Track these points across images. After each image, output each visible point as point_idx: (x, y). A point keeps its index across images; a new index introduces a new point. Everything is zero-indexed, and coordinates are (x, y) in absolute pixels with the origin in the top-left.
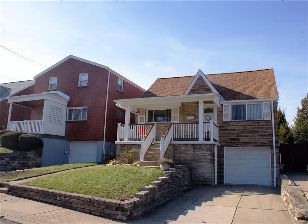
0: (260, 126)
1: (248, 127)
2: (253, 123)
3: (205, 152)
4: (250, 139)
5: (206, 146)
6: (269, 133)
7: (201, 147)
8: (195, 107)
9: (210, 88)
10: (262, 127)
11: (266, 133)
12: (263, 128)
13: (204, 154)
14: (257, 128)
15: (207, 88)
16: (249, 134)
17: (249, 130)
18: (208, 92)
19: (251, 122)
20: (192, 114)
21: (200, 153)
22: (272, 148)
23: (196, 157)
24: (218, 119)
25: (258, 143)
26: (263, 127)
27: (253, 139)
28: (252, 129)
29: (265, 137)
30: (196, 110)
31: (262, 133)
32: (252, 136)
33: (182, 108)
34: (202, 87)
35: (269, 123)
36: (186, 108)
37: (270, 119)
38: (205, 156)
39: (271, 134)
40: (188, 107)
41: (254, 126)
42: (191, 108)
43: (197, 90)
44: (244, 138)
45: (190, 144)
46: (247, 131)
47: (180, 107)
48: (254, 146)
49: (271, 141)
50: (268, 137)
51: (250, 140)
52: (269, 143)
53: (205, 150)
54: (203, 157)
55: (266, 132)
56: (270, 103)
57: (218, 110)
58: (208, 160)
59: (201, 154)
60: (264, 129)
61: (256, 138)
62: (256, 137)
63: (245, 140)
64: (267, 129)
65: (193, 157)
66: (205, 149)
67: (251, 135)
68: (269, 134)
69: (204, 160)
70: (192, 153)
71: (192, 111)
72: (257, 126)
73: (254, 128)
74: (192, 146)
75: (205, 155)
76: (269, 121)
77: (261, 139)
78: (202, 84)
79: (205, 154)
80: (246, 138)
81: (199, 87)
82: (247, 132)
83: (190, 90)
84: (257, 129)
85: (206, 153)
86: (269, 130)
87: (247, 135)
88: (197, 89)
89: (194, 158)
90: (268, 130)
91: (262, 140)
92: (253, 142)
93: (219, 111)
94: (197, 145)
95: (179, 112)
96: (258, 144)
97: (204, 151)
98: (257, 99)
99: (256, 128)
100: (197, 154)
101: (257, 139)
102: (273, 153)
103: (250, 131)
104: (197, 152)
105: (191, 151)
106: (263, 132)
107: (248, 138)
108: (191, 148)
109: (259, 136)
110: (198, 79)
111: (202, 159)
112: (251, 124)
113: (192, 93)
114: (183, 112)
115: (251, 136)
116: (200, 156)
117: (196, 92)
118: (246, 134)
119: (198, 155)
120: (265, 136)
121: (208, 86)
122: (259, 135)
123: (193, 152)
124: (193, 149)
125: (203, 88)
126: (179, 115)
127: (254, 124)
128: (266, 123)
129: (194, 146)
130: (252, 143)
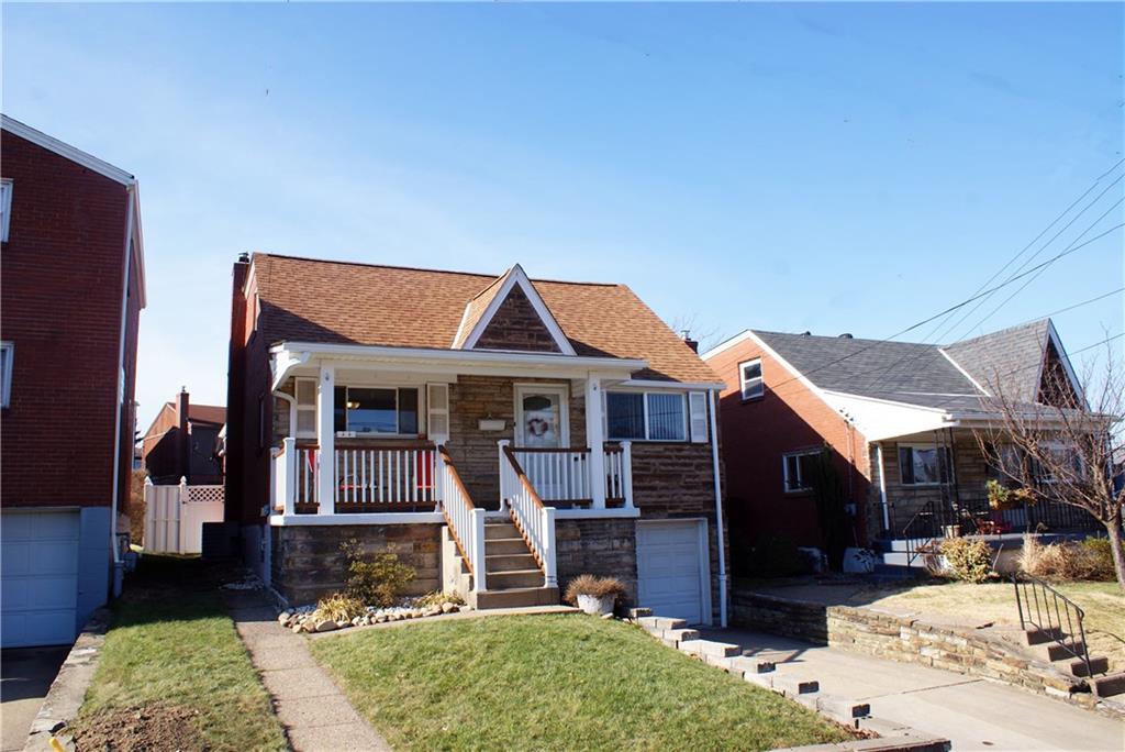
0: (682, 461)
1: (653, 461)
2: (666, 449)
3: (617, 543)
4: (660, 497)
5: (618, 524)
6: (704, 480)
7: (604, 529)
8: (503, 390)
9: (546, 328)
10: (687, 461)
11: (697, 480)
12: (691, 465)
13: (613, 549)
14: (677, 464)
15: (540, 330)
16: (657, 483)
17: (655, 470)
18: (540, 343)
19: (661, 448)
20: (493, 413)
21: (602, 547)
22: (713, 521)
23: (591, 560)
24: (574, 433)
25: (678, 507)
26: (690, 461)
27: (668, 496)
28: (663, 468)
29: (696, 492)
30: (504, 399)
31: (687, 480)
32: (667, 488)
33: (457, 389)
34: (523, 323)
35: (703, 451)
36: (473, 390)
37: (706, 441)
38: (617, 556)
39: (709, 483)
40: (479, 387)
41: (669, 457)
42: (489, 391)
43: (505, 333)
44: (645, 492)
45: (571, 520)
46: (651, 472)
47: (452, 386)
48: (670, 516)
49: (709, 502)
50: (701, 491)
51: (660, 500)
52: (704, 508)
53: (617, 538)
54: (613, 560)
55: (697, 476)
56: (704, 394)
57: (570, 404)
58: (627, 569)
59: (606, 549)
60: (693, 468)
61: (674, 495)
62: (674, 492)
63: (649, 499)
64: (698, 467)
65: (582, 563)
66: (615, 534)
67: (663, 484)
68: (705, 484)
69: (616, 571)
70: (578, 551)
71: (494, 402)
72: (675, 460)
73: (669, 464)
74: (579, 526)
75: (618, 552)
76: (702, 445)
77: (686, 498)
78: (520, 315)
79: (617, 549)
80: (649, 492)
81: (514, 323)
82: (652, 476)
83: (485, 331)
84: (676, 468)
85: (621, 546)
86: (703, 472)
87: (652, 484)
88: (508, 329)
89: (586, 564)
90: (700, 470)
91: (688, 498)
92: (668, 504)
93: (575, 409)
94: (594, 522)
95: (451, 402)
96: (679, 511)
97: (615, 541)
98: (676, 381)
99: (672, 465)
100: (594, 552)
101: (675, 498)
102: (715, 534)
103: (658, 472)
104: (593, 546)
105: (575, 543)
106: (689, 476)
107: (654, 493)
108: (576, 532)
109: (683, 487)
110: (509, 296)
111: (609, 567)
112: (659, 452)
113: (490, 340)
114: (463, 403)
115: (663, 488)
116: (603, 556)
117: (503, 336)
118: (650, 481)
119: (598, 554)
120: (695, 487)
121: (540, 323)
122: (682, 484)
123: (583, 545)
124: (582, 535)
125: (525, 326)
126: (450, 412)
127: (668, 453)
128: (697, 450)
129: (584, 525)
130: (664, 508)
